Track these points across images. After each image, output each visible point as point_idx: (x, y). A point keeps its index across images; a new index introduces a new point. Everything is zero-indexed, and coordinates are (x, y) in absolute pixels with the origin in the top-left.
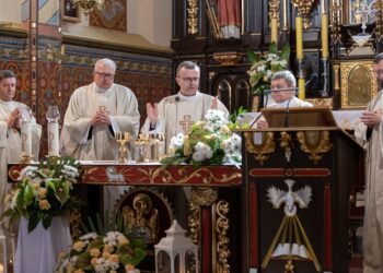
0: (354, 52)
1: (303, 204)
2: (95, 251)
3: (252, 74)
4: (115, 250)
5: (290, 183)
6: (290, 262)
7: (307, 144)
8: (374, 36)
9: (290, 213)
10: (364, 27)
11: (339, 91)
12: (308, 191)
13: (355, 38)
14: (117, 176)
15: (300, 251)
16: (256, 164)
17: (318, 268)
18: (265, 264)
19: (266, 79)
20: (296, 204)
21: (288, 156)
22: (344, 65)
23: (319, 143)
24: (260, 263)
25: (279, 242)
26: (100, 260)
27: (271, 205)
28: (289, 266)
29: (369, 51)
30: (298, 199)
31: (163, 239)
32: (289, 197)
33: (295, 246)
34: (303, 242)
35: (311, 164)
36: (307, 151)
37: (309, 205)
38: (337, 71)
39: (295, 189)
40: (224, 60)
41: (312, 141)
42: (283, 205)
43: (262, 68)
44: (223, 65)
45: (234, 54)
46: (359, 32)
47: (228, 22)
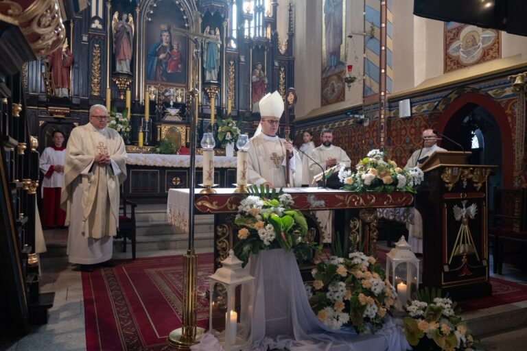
0: (168, 118)
1: (472, 216)
5: (464, 203)
6: (464, 257)
10: (172, 103)
13: (168, 109)
14: (317, 203)
16: (446, 191)
20: (469, 217)
21: (465, 185)
22: (163, 126)
25: (458, 243)
27: (455, 218)
28: (464, 260)
29: (178, 119)
32: (464, 211)
34: (471, 243)
37: (475, 217)
38: (159, 129)
39: (466, 206)
40: (57, 113)
42: (462, 217)
44: (55, 116)
45: (67, 110)
46: (168, 106)
47: (63, 87)
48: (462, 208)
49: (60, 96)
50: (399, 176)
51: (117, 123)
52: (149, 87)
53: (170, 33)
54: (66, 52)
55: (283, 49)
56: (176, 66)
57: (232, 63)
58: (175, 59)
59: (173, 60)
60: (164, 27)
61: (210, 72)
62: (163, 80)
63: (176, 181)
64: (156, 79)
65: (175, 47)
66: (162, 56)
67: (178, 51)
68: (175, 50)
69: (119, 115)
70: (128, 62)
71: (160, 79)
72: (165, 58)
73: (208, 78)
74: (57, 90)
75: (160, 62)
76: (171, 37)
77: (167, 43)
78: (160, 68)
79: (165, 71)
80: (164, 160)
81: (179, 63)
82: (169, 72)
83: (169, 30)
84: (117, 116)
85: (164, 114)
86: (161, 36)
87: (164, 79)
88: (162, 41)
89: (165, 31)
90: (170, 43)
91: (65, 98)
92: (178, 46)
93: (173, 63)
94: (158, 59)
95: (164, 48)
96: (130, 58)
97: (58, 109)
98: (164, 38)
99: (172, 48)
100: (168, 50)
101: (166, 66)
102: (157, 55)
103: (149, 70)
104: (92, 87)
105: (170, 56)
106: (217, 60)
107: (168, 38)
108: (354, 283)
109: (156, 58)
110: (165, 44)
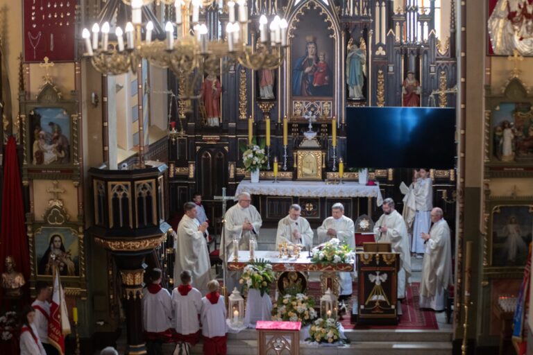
0: (304, 144)
1: (383, 281)
2: (294, 303)
3: (245, 159)
4: (303, 302)
5: (378, 273)
7: (387, 259)
8: (318, 134)
9: (378, 283)
10: (310, 126)
11: (297, 168)
12: (385, 276)
13: (305, 134)
14: (290, 268)
15: (382, 298)
16: (364, 266)
17: (389, 304)
18: (366, 303)
19: (254, 163)
20: (381, 281)
21: (378, 263)
22: (299, 152)
23: (391, 258)
24: (365, 302)
25: (373, 294)
26: (299, 307)
27: (370, 281)
28: (377, 304)
29: (316, 144)
30: (381, 278)
31: (324, 296)
32: (378, 278)
33: (380, 296)
34: (383, 294)
35: (387, 266)
36: (386, 261)
37: (386, 281)
38: (295, 156)
39: (380, 275)
40: (210, 141)
41: (389, 258)
42: (375, 281)
43: (251, 156)
44: (209, 143)
45: (217, 137)
46: (307, 129)
47: (214, 116)
48: (376, 275)
49: (211, 125)
50: (336, 256)
51: (254, 157)
52: (295, 103)
53: (316, 44)
54: (216, 86)
55: (443, 50)
56: (323, 78)
57: (380, 72)
58: (321, 71)
59: (319, 72)
60: (309, 39)
61: (353, 88)
62: (309, 95)
63: (309, 207)
64: (301, 95)
65: (321, 58)
66: (308, 70)
67: (325, 62)
68: (321, 62)
69: (256, 148)
70: (270, 87)
71: (306, 95)
72: (311, 72)
73: (351, 94)
74: (209, 120)
75: (306, 75)
76: (316, 49)
77: (313, 55)
78: (306, 83)
79: (311, 86)
80: (293, 191)
81: (326, 75)
82: (315, 85)
83: (314, 42)
84: (254, 149)
85: (302, 139)
86: (307, 48)
87: (310, 93)
88: (307, 54)
89: (311, 43)
90: (316, 55)
91: (216, 126)
92: (324, 56)
93: (320, 75)
94: (304, 73)
95: (310, 60)
96: (272, 82)
97: (211, 137)
98: (310, 50)
99: (317, 60)
100: (314, 63)
101: (312, 80)
102: (303, 68)
103: (294, 86)
104: (239, 111)
105: (316, 68)
106: (359, 76)
107: (314, 50)
108: (291, 307)
109: (302, 72)
110: (310, 56)
